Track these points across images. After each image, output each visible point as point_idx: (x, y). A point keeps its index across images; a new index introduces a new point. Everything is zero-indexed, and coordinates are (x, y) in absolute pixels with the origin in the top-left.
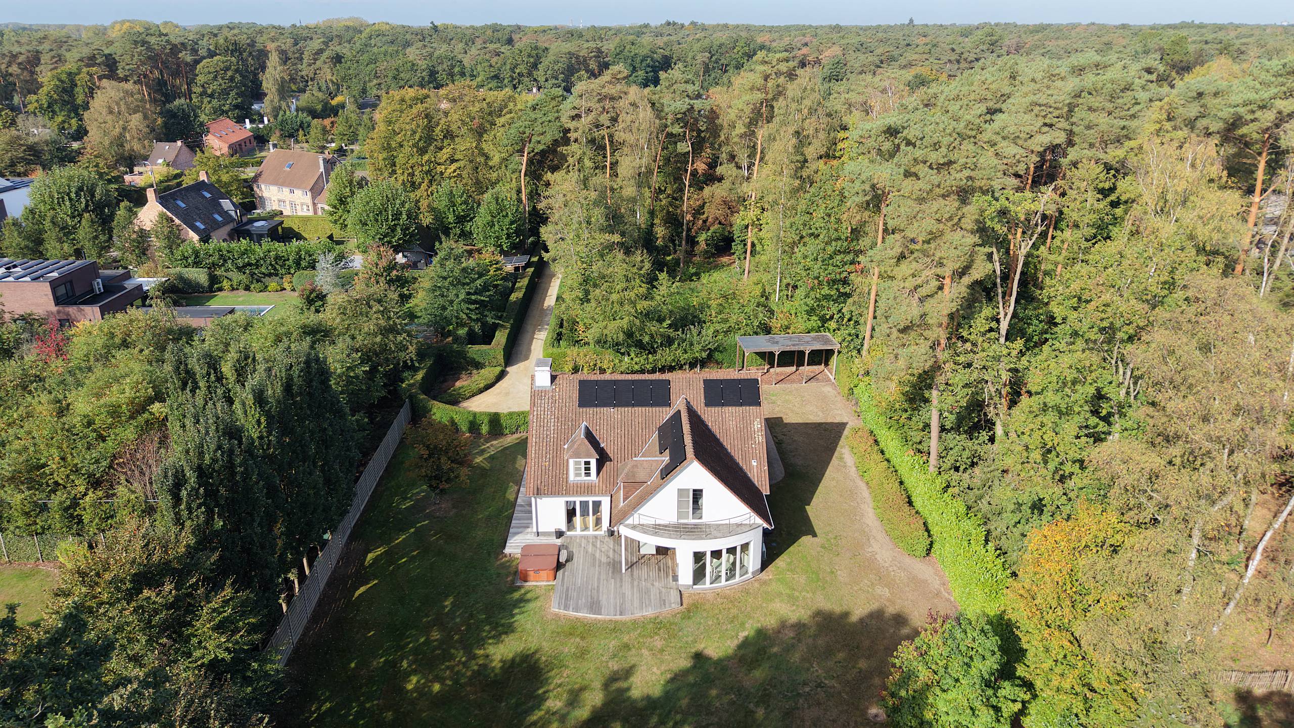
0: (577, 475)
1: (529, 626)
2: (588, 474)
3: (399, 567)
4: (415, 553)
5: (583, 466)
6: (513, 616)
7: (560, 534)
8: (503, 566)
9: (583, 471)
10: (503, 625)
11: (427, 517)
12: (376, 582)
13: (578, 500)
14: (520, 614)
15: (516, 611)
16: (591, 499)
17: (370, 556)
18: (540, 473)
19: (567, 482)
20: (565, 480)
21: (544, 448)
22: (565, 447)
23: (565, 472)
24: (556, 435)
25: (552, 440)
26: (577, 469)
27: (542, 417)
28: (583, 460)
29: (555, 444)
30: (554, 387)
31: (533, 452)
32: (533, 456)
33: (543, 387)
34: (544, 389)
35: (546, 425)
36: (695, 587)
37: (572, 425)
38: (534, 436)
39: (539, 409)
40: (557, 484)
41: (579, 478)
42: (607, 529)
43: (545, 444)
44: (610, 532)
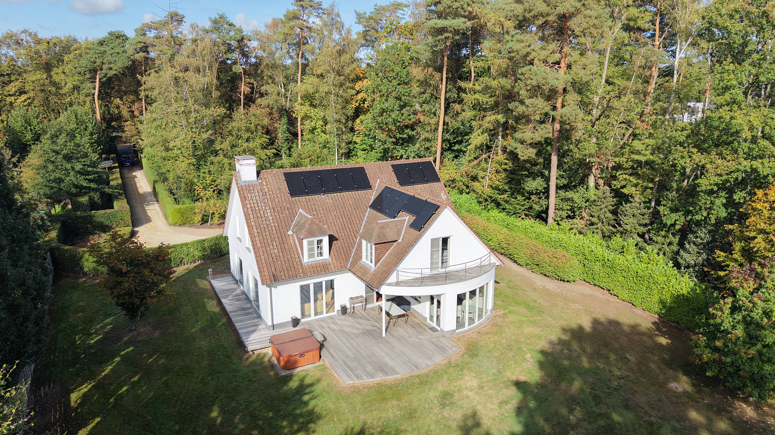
0: (311, 256)
1: (331, 406)
2: (321, 254)
3: (121, 397)
4: (136, 378)
5: (316, 245)
6: (306, 403)
7: (296, 322)
8: (254, 363)
9: (316, 251)
10: (301, 415)
11: (127, 344)
12: (98, 420)
13: (311, 282)
14: (311, 399)
15: (306, 398)
16: (324, 279)
17: (75, 397)
18: (271, 260)
19: (301, 265)
20: (299, 263)
21: (268, 237)
22: (289, 233)
23: (296, 256)
24: (276, 224)
25: (274, 229)
26: (311, 250)
27: (257, 208)
28: (315, 240)
29: (278, 232)
30: (260, 181)
31: (258, 242)
32: (259, 245)
33: (249, 181)
34: (250, 184)
35: (263, 215)
36: (457, 331)
37: (289, 213)
38: (254, 227)
39: (251, 201)
40: (292, 268)
41: (312, 260)
42: (340, 309)
43: (267, 233)
44: (344, 310)
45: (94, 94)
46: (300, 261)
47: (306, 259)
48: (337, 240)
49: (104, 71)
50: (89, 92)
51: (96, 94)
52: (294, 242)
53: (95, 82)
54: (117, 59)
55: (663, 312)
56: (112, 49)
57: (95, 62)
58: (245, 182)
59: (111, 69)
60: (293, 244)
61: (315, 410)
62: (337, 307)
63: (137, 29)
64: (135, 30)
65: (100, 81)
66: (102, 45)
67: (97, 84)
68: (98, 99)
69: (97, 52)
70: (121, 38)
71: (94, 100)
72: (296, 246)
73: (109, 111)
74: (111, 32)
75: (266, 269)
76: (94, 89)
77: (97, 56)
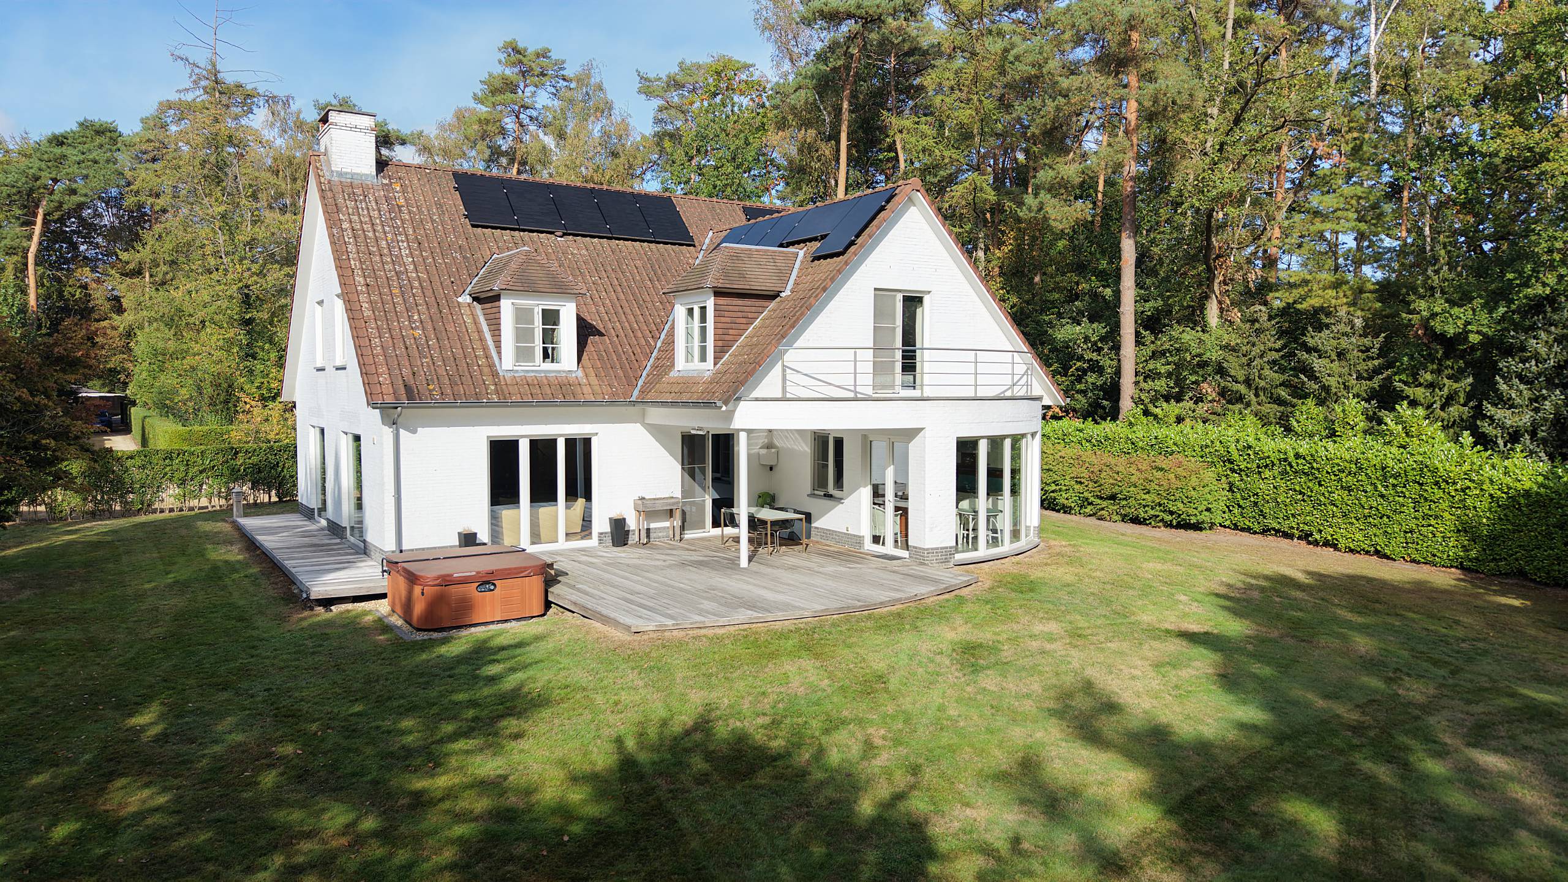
0: (524, 354)
2: (553, 355)
5: (539, 324)
6: (494, 679)
9: (539, 343)
10: (474, 704)
13: (524, 432)
15: (495, 670)
16: (561, 430)
18: (401, 351)
19: (495, 374)
20: (486, 370)
21: (398, 300)
22: (460, 299)
23: (480, 353)
24: (424, 276)
25: (416, 284)
26: (523, 335)
27: (370, 234)
28: (538, 306)
29: (429, 293)
30: (386, 181)
31: (365, 305)
32: (368, 313)
33: (353, 174)
34: (356, 182)
35: (386, 251)
36: (959, 557)
37: (465, 257)
38: (358, 272)
39: (355, 218)
40: (467, 379)
41: (525, 367)
42: (608, 530)
43: (396, 291)
44: (619, 533)
45: (26, 251)
46: (491, 366)
47: (507, 362)
48: (601, 334)
49: (56, 197)
50: (15, 243)
51: (33, 249)
52: (476, 322)
53: (34, 224)
54: (91, 173)
55: (1473, 554)
56: (83, 153)
57: (37, 179)
58: (340, 174)
59: (73, 192)
60: (471, 327)
61: (526, 690)
62: (601, 524)
63: (147, 118)
64: (142, 120)
65: (46, 222)
66: (62, 144)
67: (38, 228)
68: (36, 264)
69: (46, 157)
70: (108, 134)
71: (26, 265)
72: (479, 331)
73: (60, 294)
74: (86, 120)
75: (383, 369)
76: (30, 238)
77: (43, 165)
